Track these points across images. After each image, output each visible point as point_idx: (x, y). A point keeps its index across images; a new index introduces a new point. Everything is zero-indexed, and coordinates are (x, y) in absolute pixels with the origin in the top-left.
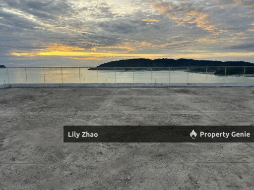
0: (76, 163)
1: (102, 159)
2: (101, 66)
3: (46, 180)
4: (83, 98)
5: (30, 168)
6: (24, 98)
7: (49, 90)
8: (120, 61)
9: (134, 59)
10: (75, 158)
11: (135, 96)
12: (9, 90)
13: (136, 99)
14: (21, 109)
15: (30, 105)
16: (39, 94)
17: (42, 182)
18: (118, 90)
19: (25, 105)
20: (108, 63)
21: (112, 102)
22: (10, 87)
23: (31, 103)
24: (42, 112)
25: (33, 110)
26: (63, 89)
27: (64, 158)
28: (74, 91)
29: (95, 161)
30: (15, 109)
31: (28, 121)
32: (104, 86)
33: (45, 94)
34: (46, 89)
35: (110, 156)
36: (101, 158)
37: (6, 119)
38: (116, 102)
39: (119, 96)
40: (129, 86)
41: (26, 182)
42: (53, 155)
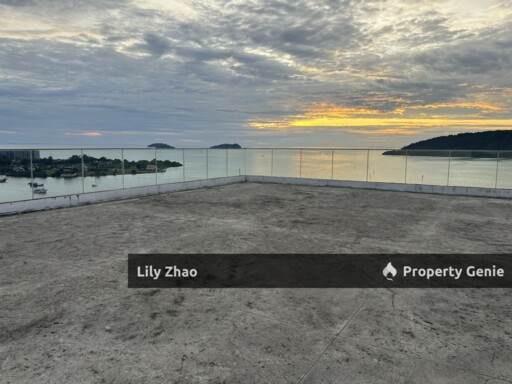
0: (357, 340)
1: (413, 347)
2: (412, 146)
3: (301, 356)
4: (371, 212)
5: (276, 326)
6: (267, 202)
7: (308, 190)
8: (460, 135)
9: (498, 131)
10: (355, 330)
11: (499, 219)
12: (245, 186)
13: (501, 227)
14: (262, 220)
15: (275, 215)
16: (289, 196)
17: (293, 358)
18: (454, 202)
19: (269, 214)
20: (428, 141)
21: (437, 226)
22: (246, 180)
23: (277, 210)
24: (295, 230)
25: (280, 224)
26: (333, 191)
27: (333, 324)
28: (354, 196)
29: (397, 347)
30: (253, 218)
31: (272, 242)
32: (418, 189)
33: (300, 197)
34: (303, 189)
35: (432, 346)
36: (411, 345)
37: (240, 234)
38: (449, 228)
39: (454, 216)
40: (484, 194)
41: (268, 350)
42: (314, 313)
